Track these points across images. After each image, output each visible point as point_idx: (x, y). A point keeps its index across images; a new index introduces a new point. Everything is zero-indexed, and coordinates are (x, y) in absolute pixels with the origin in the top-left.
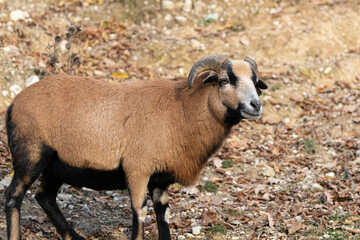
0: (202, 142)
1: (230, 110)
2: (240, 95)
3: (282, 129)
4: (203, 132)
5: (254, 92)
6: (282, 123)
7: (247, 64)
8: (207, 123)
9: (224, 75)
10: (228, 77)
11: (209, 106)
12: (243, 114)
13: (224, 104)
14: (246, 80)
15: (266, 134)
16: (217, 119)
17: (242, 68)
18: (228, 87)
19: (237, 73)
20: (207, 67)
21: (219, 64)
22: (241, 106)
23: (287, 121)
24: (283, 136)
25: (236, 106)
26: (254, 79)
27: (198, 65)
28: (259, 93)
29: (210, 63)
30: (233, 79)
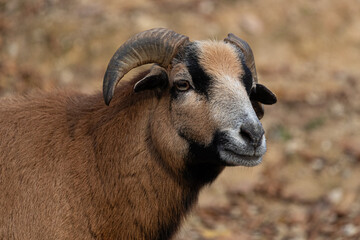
0: (136, 223)
1: (195, 147)
2: (218, 114)
3: (324, 215)
4: (136, 198)
5: (248, 109)
6: (323, 201)
7: (230, 48)
8: (145, 179)
9: (181, 72)
10: (189, 78)
11: (151, 140)
12: (223, 155)
13: (182, 135)
14: (229, 82)
15: (290, 224)
16: (169, 170)
17: (219, 57)
18: (191, 98)
19: (211, 69)
20: (143, 57)
21: (169, 49)
22: (220, 138)
23: (336, 196)
24: (328, 229)
25: (209, 139)
26: (247, 79)
27: (124, 53)
28: (260, 113)
29: (150, 47)
30: (202, 82)
